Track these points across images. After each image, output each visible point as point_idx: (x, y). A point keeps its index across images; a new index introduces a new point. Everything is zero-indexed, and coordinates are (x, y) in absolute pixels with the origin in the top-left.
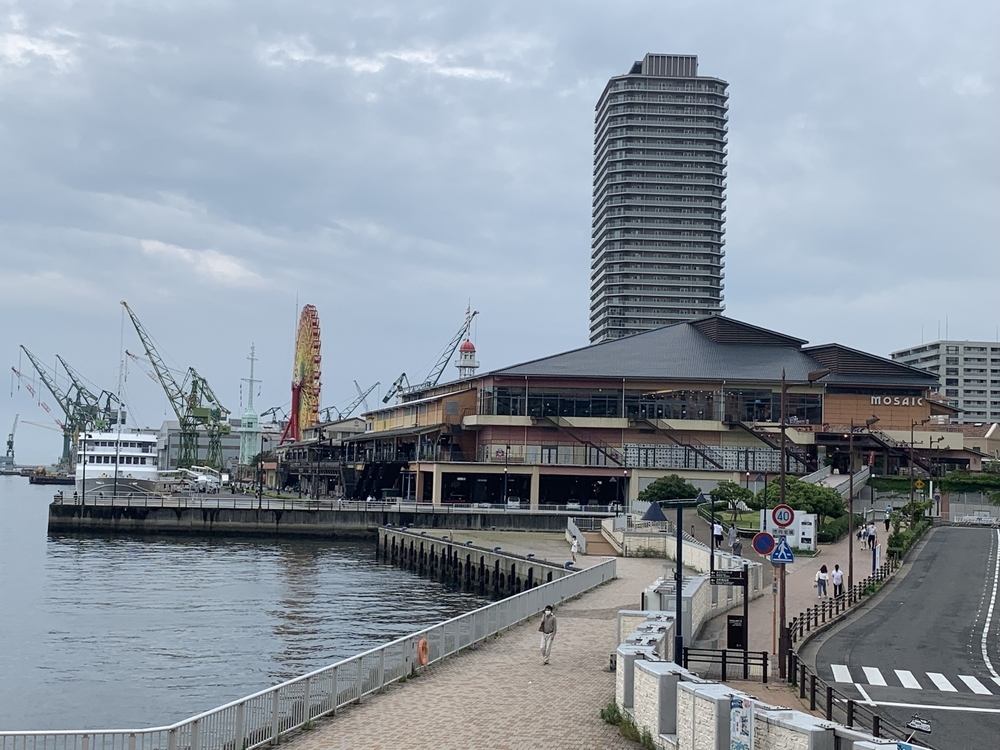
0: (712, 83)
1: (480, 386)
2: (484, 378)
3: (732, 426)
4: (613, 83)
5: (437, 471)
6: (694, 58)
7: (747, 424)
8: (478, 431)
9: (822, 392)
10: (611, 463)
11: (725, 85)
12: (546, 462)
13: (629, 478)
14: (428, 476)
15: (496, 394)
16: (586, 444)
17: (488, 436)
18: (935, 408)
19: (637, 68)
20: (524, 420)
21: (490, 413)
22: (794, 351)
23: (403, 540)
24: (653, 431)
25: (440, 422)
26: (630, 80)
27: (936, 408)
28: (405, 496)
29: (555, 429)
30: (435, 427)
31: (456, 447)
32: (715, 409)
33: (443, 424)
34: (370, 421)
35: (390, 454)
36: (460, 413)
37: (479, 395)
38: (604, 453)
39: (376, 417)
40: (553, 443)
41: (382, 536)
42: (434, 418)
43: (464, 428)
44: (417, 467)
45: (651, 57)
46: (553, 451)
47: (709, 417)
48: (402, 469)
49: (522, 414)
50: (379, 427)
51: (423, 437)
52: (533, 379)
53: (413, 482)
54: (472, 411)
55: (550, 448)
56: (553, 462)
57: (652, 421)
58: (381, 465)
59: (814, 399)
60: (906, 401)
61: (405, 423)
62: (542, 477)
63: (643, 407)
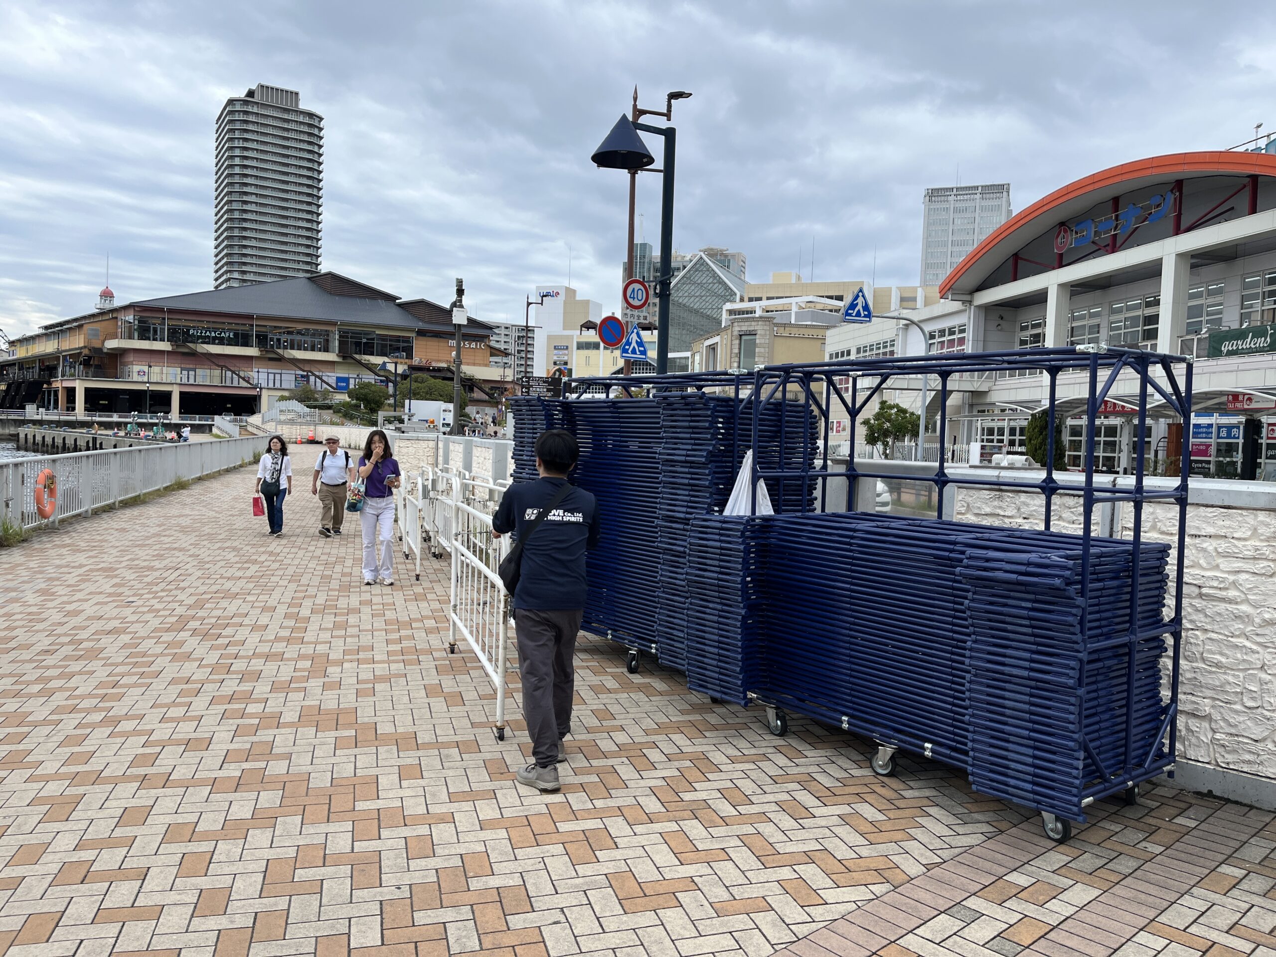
0: (311, 115)
1: (121, 316)
2: (125, 308)
3: (344, 358)
4: (231, 102)
5: (80, 387)
6: (297, 94)
7: (357, 356)
8: (118, 355)
9: (414, 335)
10: (244, 384)
11: (321, 119)
12: (185, 381)
13: (260, 396)
14: (71, 392)
15: (136, 322)
16: (222, 367)
17: (130, 358)
18: (493, 351)
19: (251, 94)
20: (164, 346)
21: (131, 337)
22: (391, 304)
23: (44, 437)
24: (280, 359)
25: (82, 345)
26: (245, 102)
27: (495, 352)
28: (48, 409)
29: (193, 354)
30: (76, 349)
31: (98, 367)
32: (331, 344)
33: (85, 347)
34: (13, 348)
35: (33, 375)
36: (102, 338)
37: (120, 323)
38: (238, 375)
39: (18, 345)
40: (191, 366)
41: (22, 436)
42: (76, 342)
43: (105, 350)
44: (59, 384)
45: (262, 86)
46: (192, 373)
47: (326, 350)
48: (45, 386)
49: (162, 340)
50: (21, 353)
51: (65, 357)
52: (171, 311)
53: (56, 395)
54: (114, 336)
55: (188, 370)
56: (192, 381)
57: (280, 351)
58: (23, 382)
59: (407, 340)
60: (473, 345)
61: (48, 347)
62: (182, 394)
63: (272, 340)
